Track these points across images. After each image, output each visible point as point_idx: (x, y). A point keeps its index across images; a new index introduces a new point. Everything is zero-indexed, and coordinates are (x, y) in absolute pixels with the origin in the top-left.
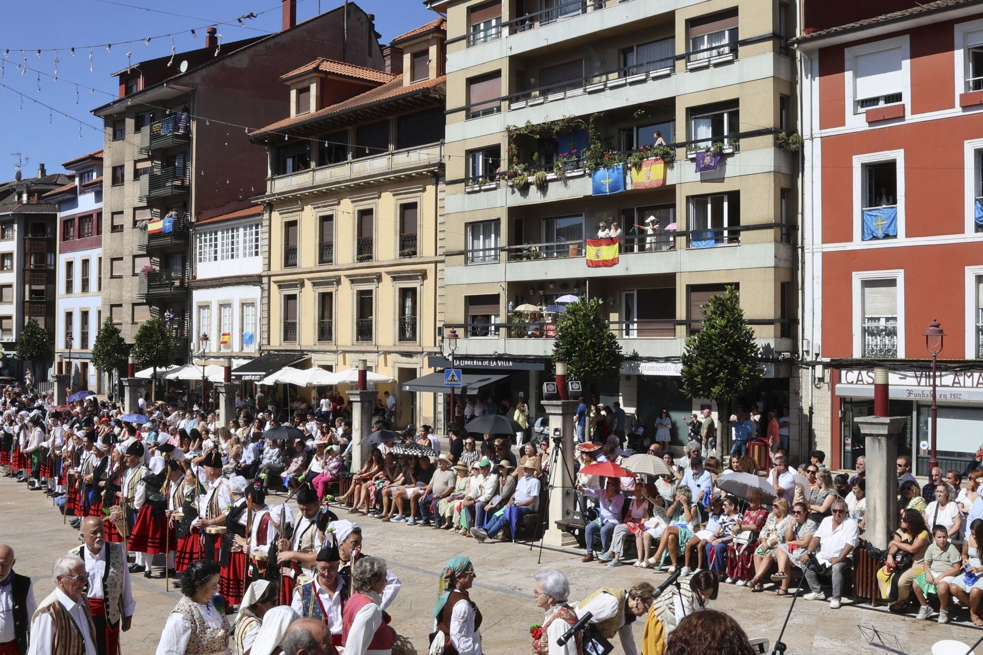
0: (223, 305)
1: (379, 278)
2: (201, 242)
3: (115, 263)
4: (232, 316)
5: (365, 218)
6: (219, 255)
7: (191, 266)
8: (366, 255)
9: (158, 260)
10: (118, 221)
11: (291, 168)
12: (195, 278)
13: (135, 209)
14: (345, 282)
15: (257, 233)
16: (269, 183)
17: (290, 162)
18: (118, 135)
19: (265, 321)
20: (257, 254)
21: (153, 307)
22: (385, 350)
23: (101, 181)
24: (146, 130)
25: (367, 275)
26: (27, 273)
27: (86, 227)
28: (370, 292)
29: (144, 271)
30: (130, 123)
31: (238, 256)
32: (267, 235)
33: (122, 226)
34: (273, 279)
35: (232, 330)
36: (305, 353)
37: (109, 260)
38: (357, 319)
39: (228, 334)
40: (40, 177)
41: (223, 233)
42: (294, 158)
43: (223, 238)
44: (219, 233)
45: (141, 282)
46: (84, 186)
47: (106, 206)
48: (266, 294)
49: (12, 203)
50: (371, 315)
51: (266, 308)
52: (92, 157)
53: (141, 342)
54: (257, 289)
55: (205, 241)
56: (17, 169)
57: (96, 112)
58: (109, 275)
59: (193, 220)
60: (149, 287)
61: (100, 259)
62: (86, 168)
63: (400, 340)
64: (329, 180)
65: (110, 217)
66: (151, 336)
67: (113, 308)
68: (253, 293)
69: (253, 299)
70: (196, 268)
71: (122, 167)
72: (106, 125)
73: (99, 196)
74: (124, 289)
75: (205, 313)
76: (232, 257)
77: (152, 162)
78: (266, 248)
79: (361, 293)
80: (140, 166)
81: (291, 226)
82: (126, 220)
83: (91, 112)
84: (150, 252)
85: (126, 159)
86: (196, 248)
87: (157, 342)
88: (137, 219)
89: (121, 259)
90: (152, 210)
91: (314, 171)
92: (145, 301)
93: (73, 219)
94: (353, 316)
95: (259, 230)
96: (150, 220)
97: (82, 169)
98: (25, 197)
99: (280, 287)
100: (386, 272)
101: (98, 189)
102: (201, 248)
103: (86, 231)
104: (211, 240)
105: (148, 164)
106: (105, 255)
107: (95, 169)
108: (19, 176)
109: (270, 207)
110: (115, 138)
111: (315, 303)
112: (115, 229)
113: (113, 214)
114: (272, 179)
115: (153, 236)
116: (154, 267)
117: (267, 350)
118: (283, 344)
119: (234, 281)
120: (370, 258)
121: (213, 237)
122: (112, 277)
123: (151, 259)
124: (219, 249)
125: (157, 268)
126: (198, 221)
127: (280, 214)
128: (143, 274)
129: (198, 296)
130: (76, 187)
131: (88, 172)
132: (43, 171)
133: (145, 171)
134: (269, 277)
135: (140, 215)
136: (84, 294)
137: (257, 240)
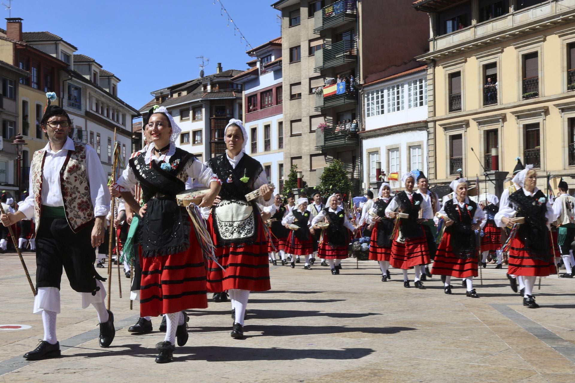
0: (391, 150)
1: (546, 111)
2: (368, 100)
3: (293, 124)
4: (400, 158)
5: (529, 61)
6: (386, 109)
7: (361, 120)
8: (532, 93)
9: (331, 118)
10: (296, 90)
11: (451, 29)
12: (364, 129)
13: (311, 79)
14: (511, 119)
15: (421, 87)
16: (431, 44)
17: (449, 24)
18: (294, 21)
19: (432, 159)
20: (421, 104)
21: (328, 157)
22: (554, 174)
23: (281, 61)
24: (319, 14)
25: (535, 109)
26: (213, 145)
27: (267, 100)
28: (537, 125)
29: (320, 127)
30: (304, 11)
31: (403, 108)
32: (431, 87)
33: (300, 95)
34: (438, 123)
35: (400, 169)
36: (472, 183)
37: (289, 122)
38: (524, 149)
39: (397, 173)
40: (218, 73)
41: (389, 91)
42: (453, 20)
43: (389, 95)
44: (386, 92)
45: (318, 137)
46: (265, 67)
47: (285, 80)
48: (432, 136)
49: (201, 93)
50: (538, 144)
51: (432, 148)
52: (271, 44)
53: (326, 181)
54: (424, 133)
55: (373, 99)
56: (201, 68)
57: (275, 5)
58: (289, 134)
59: (362, 82)
60: (326, 140)
61: (281, 124)
62: (266, 53)
63: (570, 164)
64: (491, 32)
65: (289, 88)
66: (334, 176)
67: (294, 161)
68: (420, 136)
69: (420, 142)
70: (365, 122)
71: (298, 47)
72: (284, 15)
73: (278, 73)
74: (303, 143)
75: (375, 158)
76: (398, 109)
77: (324, 40)
78: (431, 98)
79: (527, 127)
80: (313, 44)
81: (455, 76)
82: (304, 89)
83: (272, 6)
84: (324, 112)
85: (302, 40)
86: (364, 105)
87: (339, 181)
88: (312, 87)
89: (300, 120)
90: (325, 79)
91: (475, 27)
92: (321, 152)
93: (256, 95)
94: (519, 147)
95: (424, 83)
96: (324, 86)
97: (263, 54)
98: (209, 88)
99: (446, 129)
100: (554, 105)
101: (278, 67)
102: (368, 105)
103: (266, 103)
104: (378, 98)
105: (320, 42)
106: (285, 119)
107: (273, 53)
108: (202, 73)
109: (434, 63)
110: (291, 25)
111: (480, 140)
112: (293, 97)
113: (291, 85)
114: (435, 40)
115: (327, 98)
116: (328, 124)
117: (434, 184)
118: (449, 177)
119: (401, 128)
120: (536, 95)
121: (380, 94)
122: (292, 135)
123: (325, 118)
124: (386, 104)
125: (331, 125)
126: (365, 83)
127: (444, 68)
128: (320, 130)
129: (367, 144)
130: (258, 69)
131: (267, 57)
132: (220, 68)
133: (318, 47)
134: (435, 121)
135: (314, 84)
136: (267, 152)
137: (421, 93)
